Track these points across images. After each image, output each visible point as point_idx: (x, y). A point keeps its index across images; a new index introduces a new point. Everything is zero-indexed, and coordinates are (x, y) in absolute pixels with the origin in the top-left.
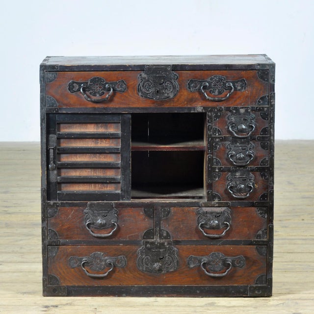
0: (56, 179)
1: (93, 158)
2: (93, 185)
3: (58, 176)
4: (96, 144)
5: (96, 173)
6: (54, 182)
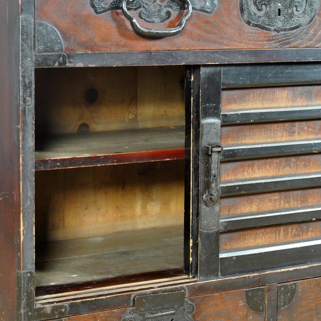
4: (290, 135)
5: (289, 202)
6: (213, 234)
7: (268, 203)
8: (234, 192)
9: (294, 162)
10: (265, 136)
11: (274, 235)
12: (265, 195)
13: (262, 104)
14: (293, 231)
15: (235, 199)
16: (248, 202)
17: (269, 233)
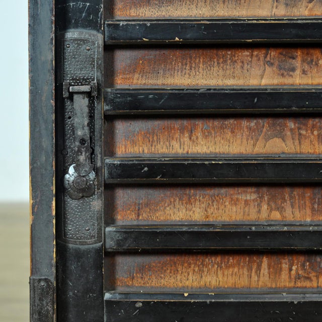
0: (101, 236)
1: (267, 139)
2: (265, 261)
3: (107, 224)
4: (283, 75)
5: (281, 209)
6: (88, 252)
7: (229, 206)
8: (138, 176)
9: (291, 130)
10: (221, 73)
11: (246, 272)
12: (223, 191)
13: (213, 9)
14: (294, 268)
15: (150, 191)
16: (180, 199)
17: (233, 266)
